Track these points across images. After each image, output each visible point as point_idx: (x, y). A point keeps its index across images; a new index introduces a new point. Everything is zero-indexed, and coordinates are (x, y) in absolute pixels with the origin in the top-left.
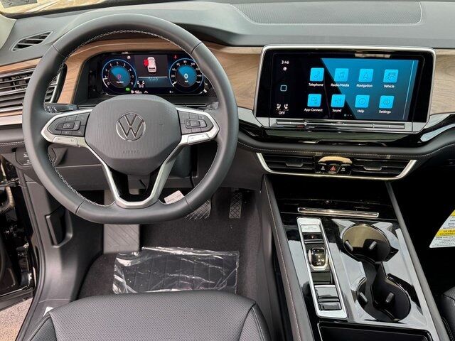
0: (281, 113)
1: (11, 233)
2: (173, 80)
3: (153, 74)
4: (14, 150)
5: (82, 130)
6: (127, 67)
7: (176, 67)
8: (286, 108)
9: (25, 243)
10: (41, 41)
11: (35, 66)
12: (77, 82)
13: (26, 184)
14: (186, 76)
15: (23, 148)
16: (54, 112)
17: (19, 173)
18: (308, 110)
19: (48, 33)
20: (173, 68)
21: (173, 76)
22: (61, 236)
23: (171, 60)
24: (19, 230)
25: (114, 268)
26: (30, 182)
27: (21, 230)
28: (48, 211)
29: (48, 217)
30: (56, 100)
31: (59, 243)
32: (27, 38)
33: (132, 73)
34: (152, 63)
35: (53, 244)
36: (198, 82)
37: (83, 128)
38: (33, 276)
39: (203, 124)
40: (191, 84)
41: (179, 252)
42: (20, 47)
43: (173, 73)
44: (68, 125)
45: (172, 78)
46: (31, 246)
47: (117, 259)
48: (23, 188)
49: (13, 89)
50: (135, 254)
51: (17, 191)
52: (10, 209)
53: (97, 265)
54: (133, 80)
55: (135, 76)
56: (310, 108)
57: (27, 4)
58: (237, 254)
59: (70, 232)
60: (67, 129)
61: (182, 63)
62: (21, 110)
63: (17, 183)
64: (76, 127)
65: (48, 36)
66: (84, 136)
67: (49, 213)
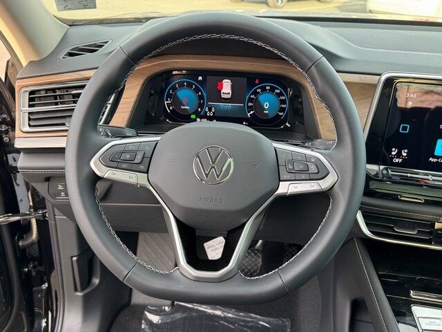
0: (397, 160)
1: (29, 271)
2: (250, 108)
3: (226, 100)
4: (48, 179)
5: (144, 164)
6: (197, 90)
7: (255, 93)
8: (405, 154)
9: (44, 283)
10: (97, 50)
11: (88, 79)
12: (136, 102)
13: (55, 219)
14: (266, 105)
15: (62, 177)
16: (108, 136)
17: (48, 205)
18: (435, 160)
19: (106, 42)
20: (252, 94)
21: (250, 104)
22: (86, 282)
23: (251, 84)
24: (39, 268)
25: (141, 324)
26: (60, 217)
27: (41, 268)
28: (76, 252)
29: (75, 259)
30: (107, 121)
31: (83, 289)
32: (80, 46)
33: (201, 97)
34: (227, 87)
35: (76, 290)
36: (281, 114)
37: (147, 160)
38: (47, 323)
39: (313, 169)
40: (271, 116)
41: (218, 313)
42: (71, 55)
43: (251, 100)
44: (128, 156)
45: (249, 107)
46: (49, 288)
47: (146, 313)
48: (51, 223)
49: (57, 104)
50: (167, 308)
51: (43, 224)
52: (33, 243)
53: (122, 318)
54: (201, 106)
55: (204, 102)
56: (438, 157)
57: (84, 8)
58: (288, 323)
59: (97, 277)
60: (126, 161)
61: (263, 89)
62: (67, 130)
63: (44, 215)
64: (138, 159)
65: (106, 45)
66: (147, 172)
67: (76, 254)
